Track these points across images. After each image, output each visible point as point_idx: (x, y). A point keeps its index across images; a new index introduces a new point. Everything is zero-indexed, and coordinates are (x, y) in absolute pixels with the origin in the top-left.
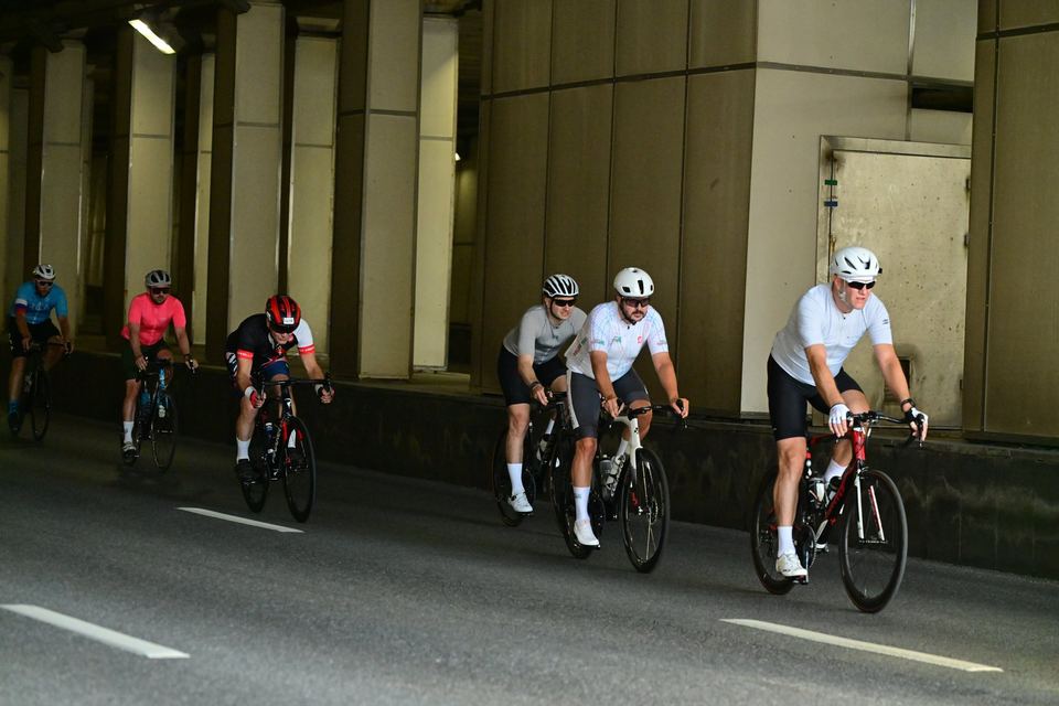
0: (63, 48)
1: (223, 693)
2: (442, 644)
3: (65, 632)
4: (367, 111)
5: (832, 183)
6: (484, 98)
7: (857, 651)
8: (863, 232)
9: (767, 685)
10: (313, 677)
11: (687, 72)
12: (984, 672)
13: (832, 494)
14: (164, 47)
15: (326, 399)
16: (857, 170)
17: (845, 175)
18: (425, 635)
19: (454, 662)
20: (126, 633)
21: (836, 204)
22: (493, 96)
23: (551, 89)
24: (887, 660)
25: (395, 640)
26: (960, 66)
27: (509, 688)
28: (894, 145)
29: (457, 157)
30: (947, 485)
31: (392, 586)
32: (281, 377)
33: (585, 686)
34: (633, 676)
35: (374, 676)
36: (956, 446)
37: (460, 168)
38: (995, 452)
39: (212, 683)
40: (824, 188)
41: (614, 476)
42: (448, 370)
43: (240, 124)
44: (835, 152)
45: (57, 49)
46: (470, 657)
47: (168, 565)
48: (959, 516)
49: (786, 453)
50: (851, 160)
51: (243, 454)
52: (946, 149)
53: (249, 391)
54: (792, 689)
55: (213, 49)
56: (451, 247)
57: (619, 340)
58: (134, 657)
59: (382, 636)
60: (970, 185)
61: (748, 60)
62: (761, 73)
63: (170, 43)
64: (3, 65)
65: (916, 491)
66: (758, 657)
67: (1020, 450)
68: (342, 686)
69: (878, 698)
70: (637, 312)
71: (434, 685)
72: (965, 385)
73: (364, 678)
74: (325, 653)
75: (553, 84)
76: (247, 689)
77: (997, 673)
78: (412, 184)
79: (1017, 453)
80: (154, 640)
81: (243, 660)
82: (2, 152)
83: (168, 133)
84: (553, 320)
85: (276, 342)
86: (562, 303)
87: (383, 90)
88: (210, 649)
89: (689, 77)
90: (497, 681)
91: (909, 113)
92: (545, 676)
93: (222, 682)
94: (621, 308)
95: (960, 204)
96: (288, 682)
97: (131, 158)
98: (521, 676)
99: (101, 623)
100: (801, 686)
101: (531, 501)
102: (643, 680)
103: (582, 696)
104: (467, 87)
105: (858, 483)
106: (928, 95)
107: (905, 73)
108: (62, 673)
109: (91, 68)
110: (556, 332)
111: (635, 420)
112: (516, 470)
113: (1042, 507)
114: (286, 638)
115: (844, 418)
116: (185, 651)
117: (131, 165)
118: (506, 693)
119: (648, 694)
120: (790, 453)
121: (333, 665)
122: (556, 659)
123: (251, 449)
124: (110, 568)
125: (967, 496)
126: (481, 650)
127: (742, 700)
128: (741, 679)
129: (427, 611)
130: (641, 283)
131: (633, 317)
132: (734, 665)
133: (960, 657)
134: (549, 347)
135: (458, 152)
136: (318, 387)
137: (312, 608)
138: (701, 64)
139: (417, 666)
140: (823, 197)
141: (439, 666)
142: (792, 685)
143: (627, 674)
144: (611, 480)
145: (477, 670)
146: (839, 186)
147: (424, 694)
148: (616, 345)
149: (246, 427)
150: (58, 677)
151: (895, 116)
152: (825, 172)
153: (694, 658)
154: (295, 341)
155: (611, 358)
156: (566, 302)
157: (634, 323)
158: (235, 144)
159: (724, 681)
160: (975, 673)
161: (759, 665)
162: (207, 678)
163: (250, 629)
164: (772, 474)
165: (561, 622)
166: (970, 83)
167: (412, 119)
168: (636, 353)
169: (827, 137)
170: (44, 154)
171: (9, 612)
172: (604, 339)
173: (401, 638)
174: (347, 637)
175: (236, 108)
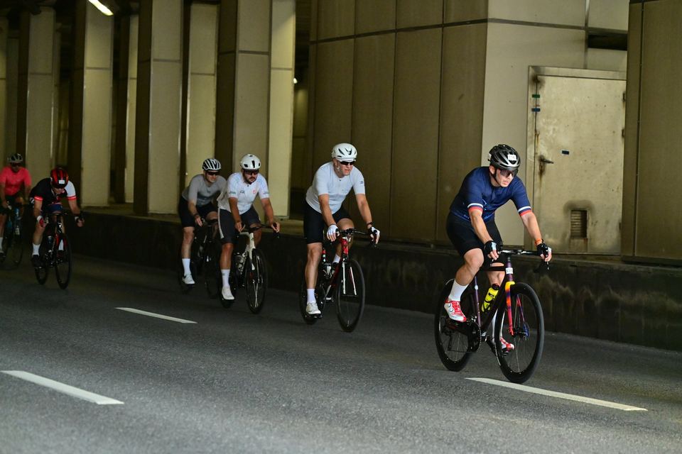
0: (40, 12)
1: (146, 427)
2: (286, 395)
3: (44, 388)
4: (237, 52)
5: (536, 96)
6: (313, 43)
7: (554, 398)
8: (557, 128)
9: (496, 420)
10: (204, 416)
11: (443, 26)
12: (635, 411)
13: (333, 272)
14: (107, 11)
15: (80, 224)
16: (553, 88)
17: (545, 92)
18: (276, 389)
19: (294, 406)
20: (83, 388)
21: (539, 110)
22: (317, 42)
23: (356, 36)
24: (573, 403)
25: (256, 392)
26: (619, 20)
27: (330, 423)
28: (577, 72)
29: (295, 81)
30: (611, 290)
31: (254, 358)
32: (57, 212)
33: (378, 421)
34: (409, 415)
35: (242, 416)
36: (617, 265)
37: (297, 88)
38: (642, 270)
39: (138, 421)
40: (531, 99)
41: (242, 264)
42: (290, 218)
43: (155, 60)
44: (539, 77)
45: (37, 12)
46: (304, 403)
47: (110, 345)
48: (619, 311)
49: (311, 251)
50: (549, 81)
51: (36, 252)
52: (610, 74)
53: (39, 218)
54: (512, 422)
55: (138, 12)
56: (291, 139)
57: (244, 192)
58: (87, 404)
59: (248, 390)
60: (626, 98)
61: (482, 17)
62: (491, 26)
63: (110, 8)
64: (3, 23)
65: (591, 295)
66: (489, 402)
67: (658, 268)
68: (222, 422)
69: (567, 429)
70: (251, 178)
71: (281, 422)
72: (623, 226)
73: (237, 416)
74: (211, 400)
75: (357, 34)
76: (161, 425)
77: (643, 411)
78: (266, 99)
79: (657, 270)
80: (101, 393)
81: (159, 406)
82: (2, 79)
83: (108, 66)
84: (208, 183)
85: (55, 194)
86: (212, 174)
87: (247, 38)
88: (137, 398)
89: (445, 28)
90: (321, 419)
91: (586, 51)
92: (353, 415)
93: (145, 420)
94: (244, 175)
95: (619, 109)
96: (187, 419)
97: (85, 82)
98: (337, 415)
99: (67, 383)
100: (518, 421)
101: (194, 279)
102: (416, 417)
103: (376, 427)
104: (301, 36)
105: (344, 266)
106: (598, 40)
107: (584, 25)
108: (42, 414)
109: (59, 25)
110: (209, 189)
111: (252, 234)
112: (186, 262)
113: (672, 304)
114: (186, 391)
115: (335, 232)
116: (121, 400)
117: (85, 87)
118: (328, 426)
119: (419, 425)
120: (313, 251)
121: (215, 409)
122: (359, 404)
123: (40, 250)
124: (72, 346)
125: (623, 298)
126: (312, 399)
127: (479, 430)
128: (478, 416)
129: (276, 373)
130: (253, 162)
131: (250, 180)
132: (474, 407)
133: (620, 401)
134: (205, 197)
135: (295, 77)
136: (76, 218)
137: (203, 372)
138: (452, 20)
139: (270, 409)
140: (531, 105)
141: (285, 409)
142: (511, 420)
143: (405, 413)
144: (240, 266)
145: (309, 411)
146: (541, 99)
147: (274, 427)
148: (242, 195)
149: (38, 237)
150: (39, 416)
151: (577, 52)
152: (532, 89)
153: (449, 403)
154: (66, 193)
155: (239, 202)
156: (214, 173)
157: (250, 183)
158: (152, 73)
159: (468, 418)
160: (629, 411)
161: (490, 407)
162: (135, 417)
163: (163, 385)
164: (305, 261)
165: (362, 380)
166: (625, 31)
167: (266, 57)
168: (253, 199)
169: (533, 67)
170: (29, 79)
171: (7, 375)
172: (236, 191)
173: (260, 391)
174: (225, 391)
175: (152, 50)
